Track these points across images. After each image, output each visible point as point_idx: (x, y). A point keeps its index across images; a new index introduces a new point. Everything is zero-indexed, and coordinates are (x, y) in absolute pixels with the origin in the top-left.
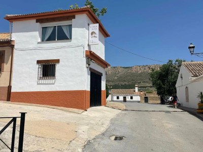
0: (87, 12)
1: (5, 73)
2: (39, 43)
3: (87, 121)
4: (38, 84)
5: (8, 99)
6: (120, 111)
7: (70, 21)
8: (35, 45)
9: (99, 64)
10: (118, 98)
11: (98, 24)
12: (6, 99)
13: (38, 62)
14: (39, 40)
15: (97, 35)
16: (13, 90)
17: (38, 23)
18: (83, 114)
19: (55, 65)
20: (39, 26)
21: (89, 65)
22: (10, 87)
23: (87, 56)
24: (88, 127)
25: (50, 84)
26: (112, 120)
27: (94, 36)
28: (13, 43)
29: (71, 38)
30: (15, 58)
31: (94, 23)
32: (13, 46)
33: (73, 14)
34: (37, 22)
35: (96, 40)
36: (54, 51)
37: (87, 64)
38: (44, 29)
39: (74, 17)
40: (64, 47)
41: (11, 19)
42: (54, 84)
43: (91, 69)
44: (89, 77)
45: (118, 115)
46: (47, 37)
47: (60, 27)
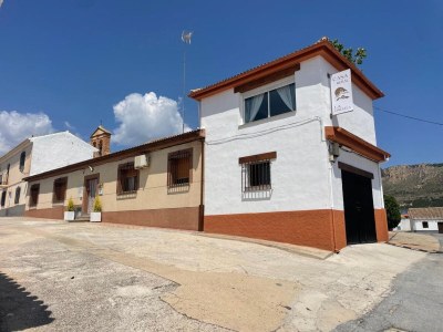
0: (322, 51)
1: (195, 185)
2: (240, 127)
3: (330, 280)
4: (243, 200)
5: (201, 229)
6: (423, 255)
7: (291, 77)
8: (234, 132)
9: (361, 155)
10: (425, 225)
11: (349, 71)
12: (197, 227)
13: (242, 160)
14: (242, 122)
15: (349, 93)
16: (206, 213)
17: (238, 93)
18: (329, 259)
19: (268, 163)
20: (239, 98)
21: (336, 156)
22: (202, 208)
23: (328, 138)
24: (323, 296)
25: (263, 199)
26: (398, 276)
27: (343, 97)
28: (202, 135)
29: (295, 109)
30: (206, 159)
31: (340, 70)
32: (202, 140)
33: (295, 62)
34: (235, 92)
35: (349, 103)
36: (266, 137)
37: (331, 153)
38: (249, 101)
39: (297, 67)
40: (282, 128)
41: (198, 96)
42: (269, 199)
43: (341, 165)
44: (339, 181)
45: (416, 266)
46: (254, 114)
47: (274, 93)
